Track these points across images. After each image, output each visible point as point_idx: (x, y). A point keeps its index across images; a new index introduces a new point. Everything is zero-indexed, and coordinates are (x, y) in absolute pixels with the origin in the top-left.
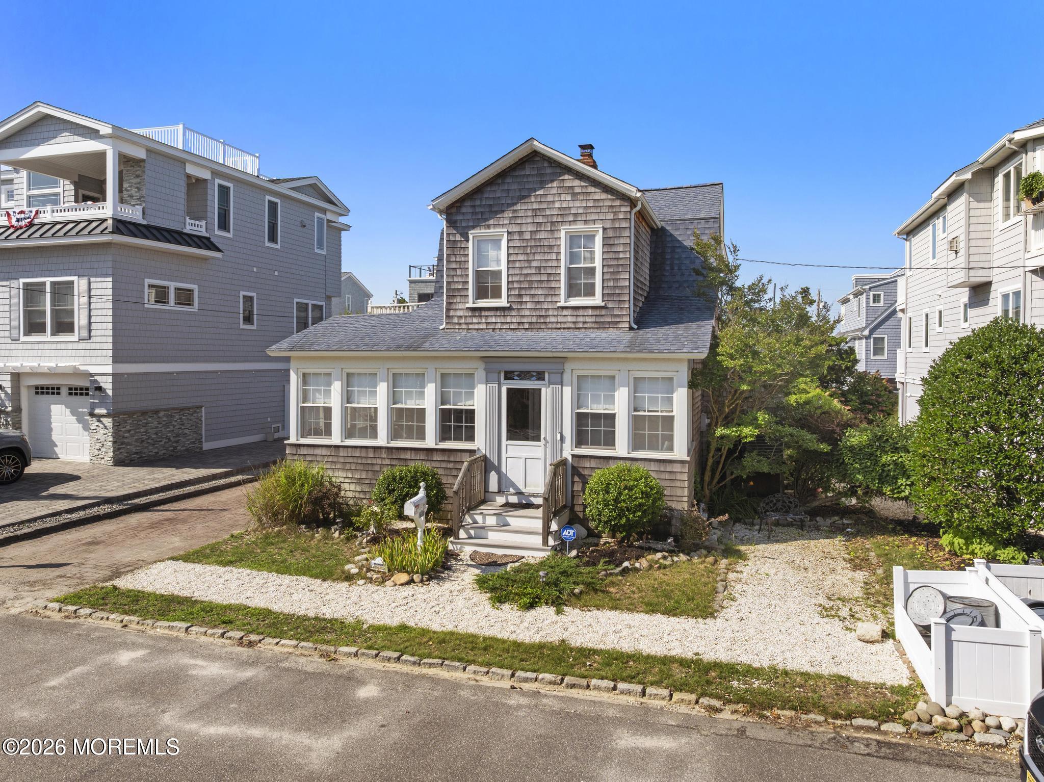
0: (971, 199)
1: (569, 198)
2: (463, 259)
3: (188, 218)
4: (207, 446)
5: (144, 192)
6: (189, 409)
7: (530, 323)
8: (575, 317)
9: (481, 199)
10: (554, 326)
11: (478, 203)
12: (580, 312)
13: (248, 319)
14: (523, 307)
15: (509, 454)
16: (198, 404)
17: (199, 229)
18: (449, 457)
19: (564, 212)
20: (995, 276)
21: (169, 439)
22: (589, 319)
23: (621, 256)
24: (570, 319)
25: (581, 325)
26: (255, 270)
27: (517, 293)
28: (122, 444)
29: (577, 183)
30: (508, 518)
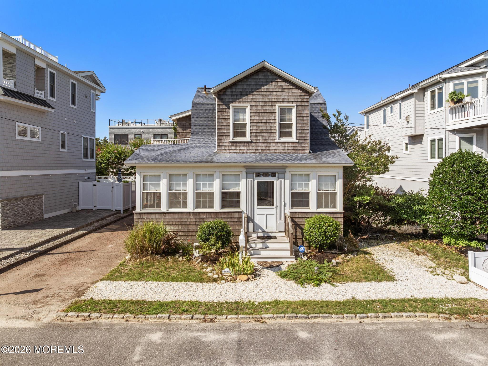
0: (416, 100)
1: (280, 90)
2: (227, 117)
3: (36, 89)
4: (46, 216)
5: (15, 73)
6: (37, 196)
7: (261, 149)
8: (283, 147)
9: (236, 88)
10: (273, 151)
11: (234, 90)
12: (286, 145)
13: (63, 146)
14: (258, 142)
15: (258, 213)
16: (41, 193)
17: (41, 96)
18: (227, 216)
19: (277, 97)
20: (426, 132)
21: (28, 213)
22: (290, 148)
23: (305, 119)
24: (281, 148)
25: (286, 151)
26: (66, 119)
27: (255, 135)
28: (6, 217)
29: (284, 83)
30: (268, 244)
